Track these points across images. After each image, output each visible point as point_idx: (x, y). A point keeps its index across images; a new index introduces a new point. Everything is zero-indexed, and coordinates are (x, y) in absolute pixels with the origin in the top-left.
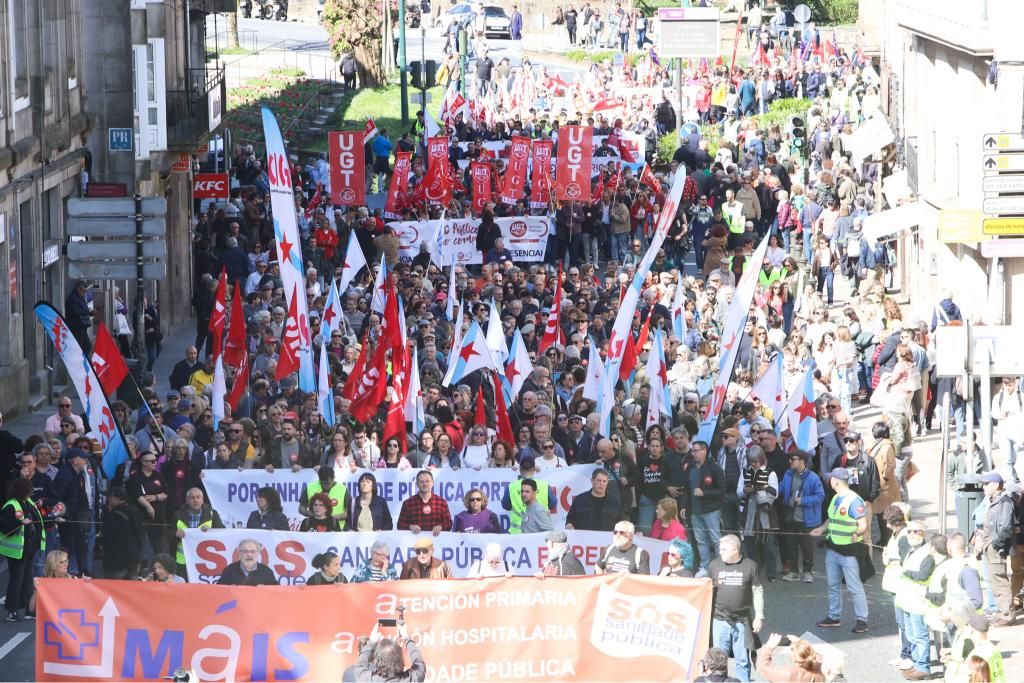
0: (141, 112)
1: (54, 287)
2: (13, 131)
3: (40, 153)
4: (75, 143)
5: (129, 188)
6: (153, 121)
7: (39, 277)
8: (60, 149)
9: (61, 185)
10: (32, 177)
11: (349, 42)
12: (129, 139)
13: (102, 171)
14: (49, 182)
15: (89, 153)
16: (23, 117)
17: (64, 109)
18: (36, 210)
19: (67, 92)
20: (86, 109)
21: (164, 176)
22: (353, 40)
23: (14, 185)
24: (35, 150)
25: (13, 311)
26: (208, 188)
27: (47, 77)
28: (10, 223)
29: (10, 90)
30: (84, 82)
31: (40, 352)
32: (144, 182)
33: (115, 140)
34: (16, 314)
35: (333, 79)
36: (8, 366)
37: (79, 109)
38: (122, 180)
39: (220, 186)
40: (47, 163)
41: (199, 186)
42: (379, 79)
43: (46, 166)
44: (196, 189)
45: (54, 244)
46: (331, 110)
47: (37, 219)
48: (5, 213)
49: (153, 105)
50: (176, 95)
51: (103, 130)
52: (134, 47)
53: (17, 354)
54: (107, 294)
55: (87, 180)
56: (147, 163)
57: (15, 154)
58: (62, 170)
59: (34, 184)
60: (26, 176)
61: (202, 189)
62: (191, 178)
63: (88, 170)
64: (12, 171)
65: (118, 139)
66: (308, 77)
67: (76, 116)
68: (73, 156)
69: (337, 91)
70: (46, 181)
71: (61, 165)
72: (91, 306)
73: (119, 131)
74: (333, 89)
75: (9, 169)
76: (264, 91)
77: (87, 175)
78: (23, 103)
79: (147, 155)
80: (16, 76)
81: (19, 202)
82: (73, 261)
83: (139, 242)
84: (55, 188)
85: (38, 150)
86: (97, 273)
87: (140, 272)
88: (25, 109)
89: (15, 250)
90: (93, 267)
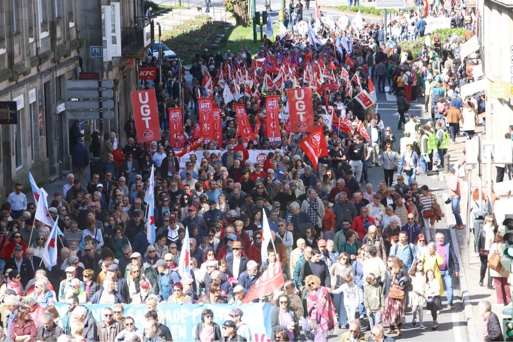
0: (108, 37)
1: (63, 123)
2: (40, 48)
3: (55, 58)
4: (73, 54)
5: (100, 75)
6: (114, 42)
7: (54, 119)
8: (65, 57)
9: (66, 74)
10: (50, 70)
11: (231, 2)
12: (100, 51)
13: (87, 66)
14: (59, 73)
15: (81, 59)
16: (46, 41)
17: (67, 37)
18: (53, 87)
19: (68, 28)
20: (79, 37)
21: (122, 69)
22: (233, 1)
23: (40, 74)
24: (52, 57)
25: (41, 135)
26: (146, 74)
27: (58, 22)
28: (39, 92)
29: (38, 28)
30: (78, 23)
31: (56, 154)
32: (111, 72)
33: (93, 52)
34: (42, 136)
35: (224, 21)
36: (38, 161)
37: (75, 37)
38: (97, 71)
39: (152, 73)
40: (59, 63)
41: (142, 73)
42: (246, 20)
43: (58, 65)
44: (141, 75)
45: (63, 102)
46: (223, 35)
47: (53, 90)
48: (36, 88)
49: (114, 35)
50: (129, 30)
51: (88, 47)
52: (103, 7)
53: (43, 156)
54: (92, 126)
55: (80, 71)
56: (110, 63)
57: (41, 59)
58: (67, 66)
59: (51, 73)
60: (47, 70)
61: (143, 75)
62: (138, 70)
63: (81, 66)
64: (39, 67)
65: (95, 51)
66: (213, 20)
67: (75, 40)
68: (73, 60)
69: (226, 27)
71: (66, 64)
72: (82, 132)
73: (96, 47)
74: (224, 25)
75: (38, 66)
76: (192, 27)
77: (80, 69)
78: (45, 34)
79: (111, 59)
80: (42, 21)
81: (43, 82)
82: (69, 111)
83: (101, 101)
84: (63, 75)
85: (53, 57)
86: (80, 116)
87: (101, 115)
88: (47, 38)
89: (42, 105)
90: (78, 113)
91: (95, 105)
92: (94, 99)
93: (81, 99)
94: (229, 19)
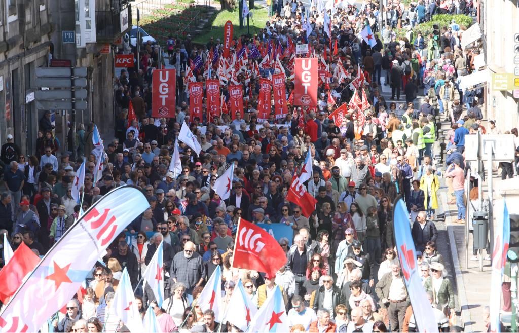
0: (81, 22)
1: (33, 114)
2: (7, 32)
3: (23, 43)
4: (44, 39)
5: (73, 62)
6: (88, 27)
7: (23, 109)
8: (35, 42)
9: (36, 61)
10: (19, 56)
12: (73, 37)
13: (59, 53)
15: (53, 44)
16: (14, 25)
17: (37, 21)
18: (22, 75)
19: (38, 12)
20: (51, 21)
21: (96, 55)
23: (8, 61)
24: (20, 42)
25: (8, 126)
26: (123, 62)
27: (27, 4)
28: (6, 81)
29: (6, 11)
30: (49, 7)
31: (24, 147)
32: (85, 59)
33: (66, 37)
34: (10, 128)
35: (208, 4)
37: (46, 21)
38: (69, 58)
39: (129, 61)
40: (28, 49)
41: (118, 61)
42: (231, 4)
43: (27, 51)
44: (117, 62)
45: (33, 91)
46: (207, 21)
47: (22, 78)
48: (3, 76)
49: (88, 19)
50: (104, 14)
51: (59, 32)
54: (63, 117)
55: (51, 58)
56: (84, 49)
57: (8, 45)
58: (37, 53)
59: (20, 60)
60: (15, 56)
61: (120, 62)
62: (114, 56)
63: (52, 52)
64: (7, 53)
65: (68, 36)
66: (195, 4)
67: (45, 25)
68: (43, 46)
69: (210, 11)
70: (27, 59)
71: (36, 50)
72: (53, 123)
73: (68, 33)
74: (208, 10)
75: (5, 53)
76: (173, 11)
77: (51, 55)
78: (13, 18)
79: (85, 45)
80: (10, 4)
81: (11, 70)
82: (39, 101)
83: (73, 90)
84: (33, 62)
85: (22, 42)
86: (51, 107)
87: (73, 106)
88: (15, 21)
89: (9, 94)
90: (49, 103)
91: (68, 94)
92: (66, 88)
93: (52, 88)
94: (213, 3)
